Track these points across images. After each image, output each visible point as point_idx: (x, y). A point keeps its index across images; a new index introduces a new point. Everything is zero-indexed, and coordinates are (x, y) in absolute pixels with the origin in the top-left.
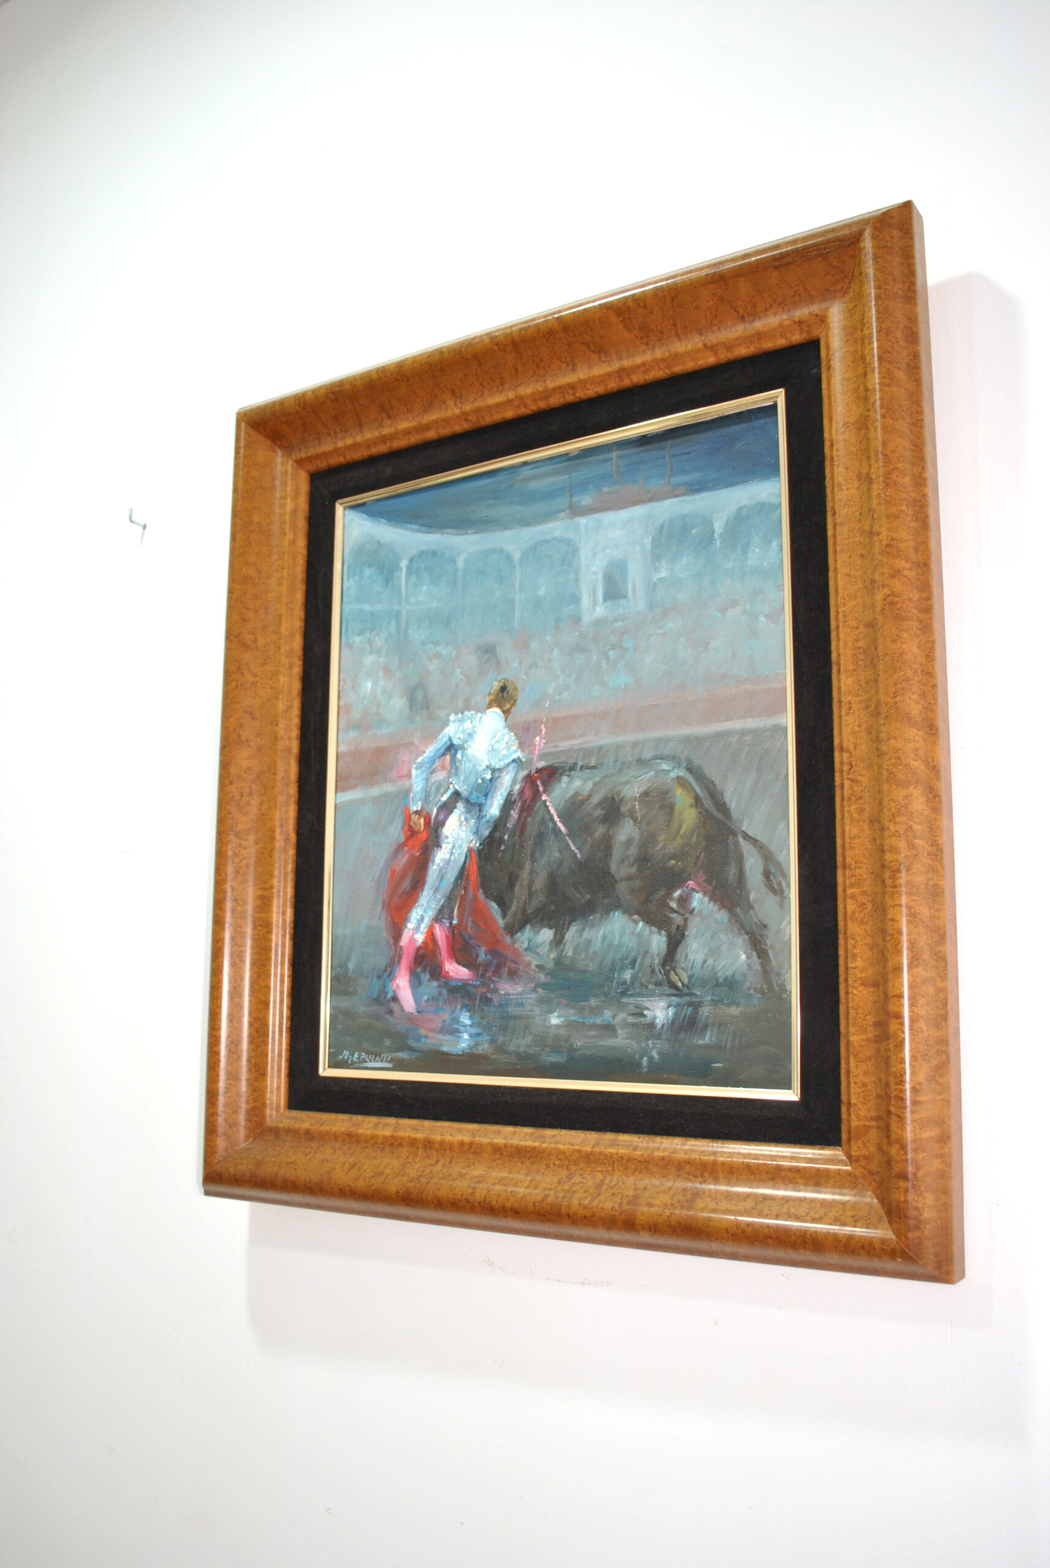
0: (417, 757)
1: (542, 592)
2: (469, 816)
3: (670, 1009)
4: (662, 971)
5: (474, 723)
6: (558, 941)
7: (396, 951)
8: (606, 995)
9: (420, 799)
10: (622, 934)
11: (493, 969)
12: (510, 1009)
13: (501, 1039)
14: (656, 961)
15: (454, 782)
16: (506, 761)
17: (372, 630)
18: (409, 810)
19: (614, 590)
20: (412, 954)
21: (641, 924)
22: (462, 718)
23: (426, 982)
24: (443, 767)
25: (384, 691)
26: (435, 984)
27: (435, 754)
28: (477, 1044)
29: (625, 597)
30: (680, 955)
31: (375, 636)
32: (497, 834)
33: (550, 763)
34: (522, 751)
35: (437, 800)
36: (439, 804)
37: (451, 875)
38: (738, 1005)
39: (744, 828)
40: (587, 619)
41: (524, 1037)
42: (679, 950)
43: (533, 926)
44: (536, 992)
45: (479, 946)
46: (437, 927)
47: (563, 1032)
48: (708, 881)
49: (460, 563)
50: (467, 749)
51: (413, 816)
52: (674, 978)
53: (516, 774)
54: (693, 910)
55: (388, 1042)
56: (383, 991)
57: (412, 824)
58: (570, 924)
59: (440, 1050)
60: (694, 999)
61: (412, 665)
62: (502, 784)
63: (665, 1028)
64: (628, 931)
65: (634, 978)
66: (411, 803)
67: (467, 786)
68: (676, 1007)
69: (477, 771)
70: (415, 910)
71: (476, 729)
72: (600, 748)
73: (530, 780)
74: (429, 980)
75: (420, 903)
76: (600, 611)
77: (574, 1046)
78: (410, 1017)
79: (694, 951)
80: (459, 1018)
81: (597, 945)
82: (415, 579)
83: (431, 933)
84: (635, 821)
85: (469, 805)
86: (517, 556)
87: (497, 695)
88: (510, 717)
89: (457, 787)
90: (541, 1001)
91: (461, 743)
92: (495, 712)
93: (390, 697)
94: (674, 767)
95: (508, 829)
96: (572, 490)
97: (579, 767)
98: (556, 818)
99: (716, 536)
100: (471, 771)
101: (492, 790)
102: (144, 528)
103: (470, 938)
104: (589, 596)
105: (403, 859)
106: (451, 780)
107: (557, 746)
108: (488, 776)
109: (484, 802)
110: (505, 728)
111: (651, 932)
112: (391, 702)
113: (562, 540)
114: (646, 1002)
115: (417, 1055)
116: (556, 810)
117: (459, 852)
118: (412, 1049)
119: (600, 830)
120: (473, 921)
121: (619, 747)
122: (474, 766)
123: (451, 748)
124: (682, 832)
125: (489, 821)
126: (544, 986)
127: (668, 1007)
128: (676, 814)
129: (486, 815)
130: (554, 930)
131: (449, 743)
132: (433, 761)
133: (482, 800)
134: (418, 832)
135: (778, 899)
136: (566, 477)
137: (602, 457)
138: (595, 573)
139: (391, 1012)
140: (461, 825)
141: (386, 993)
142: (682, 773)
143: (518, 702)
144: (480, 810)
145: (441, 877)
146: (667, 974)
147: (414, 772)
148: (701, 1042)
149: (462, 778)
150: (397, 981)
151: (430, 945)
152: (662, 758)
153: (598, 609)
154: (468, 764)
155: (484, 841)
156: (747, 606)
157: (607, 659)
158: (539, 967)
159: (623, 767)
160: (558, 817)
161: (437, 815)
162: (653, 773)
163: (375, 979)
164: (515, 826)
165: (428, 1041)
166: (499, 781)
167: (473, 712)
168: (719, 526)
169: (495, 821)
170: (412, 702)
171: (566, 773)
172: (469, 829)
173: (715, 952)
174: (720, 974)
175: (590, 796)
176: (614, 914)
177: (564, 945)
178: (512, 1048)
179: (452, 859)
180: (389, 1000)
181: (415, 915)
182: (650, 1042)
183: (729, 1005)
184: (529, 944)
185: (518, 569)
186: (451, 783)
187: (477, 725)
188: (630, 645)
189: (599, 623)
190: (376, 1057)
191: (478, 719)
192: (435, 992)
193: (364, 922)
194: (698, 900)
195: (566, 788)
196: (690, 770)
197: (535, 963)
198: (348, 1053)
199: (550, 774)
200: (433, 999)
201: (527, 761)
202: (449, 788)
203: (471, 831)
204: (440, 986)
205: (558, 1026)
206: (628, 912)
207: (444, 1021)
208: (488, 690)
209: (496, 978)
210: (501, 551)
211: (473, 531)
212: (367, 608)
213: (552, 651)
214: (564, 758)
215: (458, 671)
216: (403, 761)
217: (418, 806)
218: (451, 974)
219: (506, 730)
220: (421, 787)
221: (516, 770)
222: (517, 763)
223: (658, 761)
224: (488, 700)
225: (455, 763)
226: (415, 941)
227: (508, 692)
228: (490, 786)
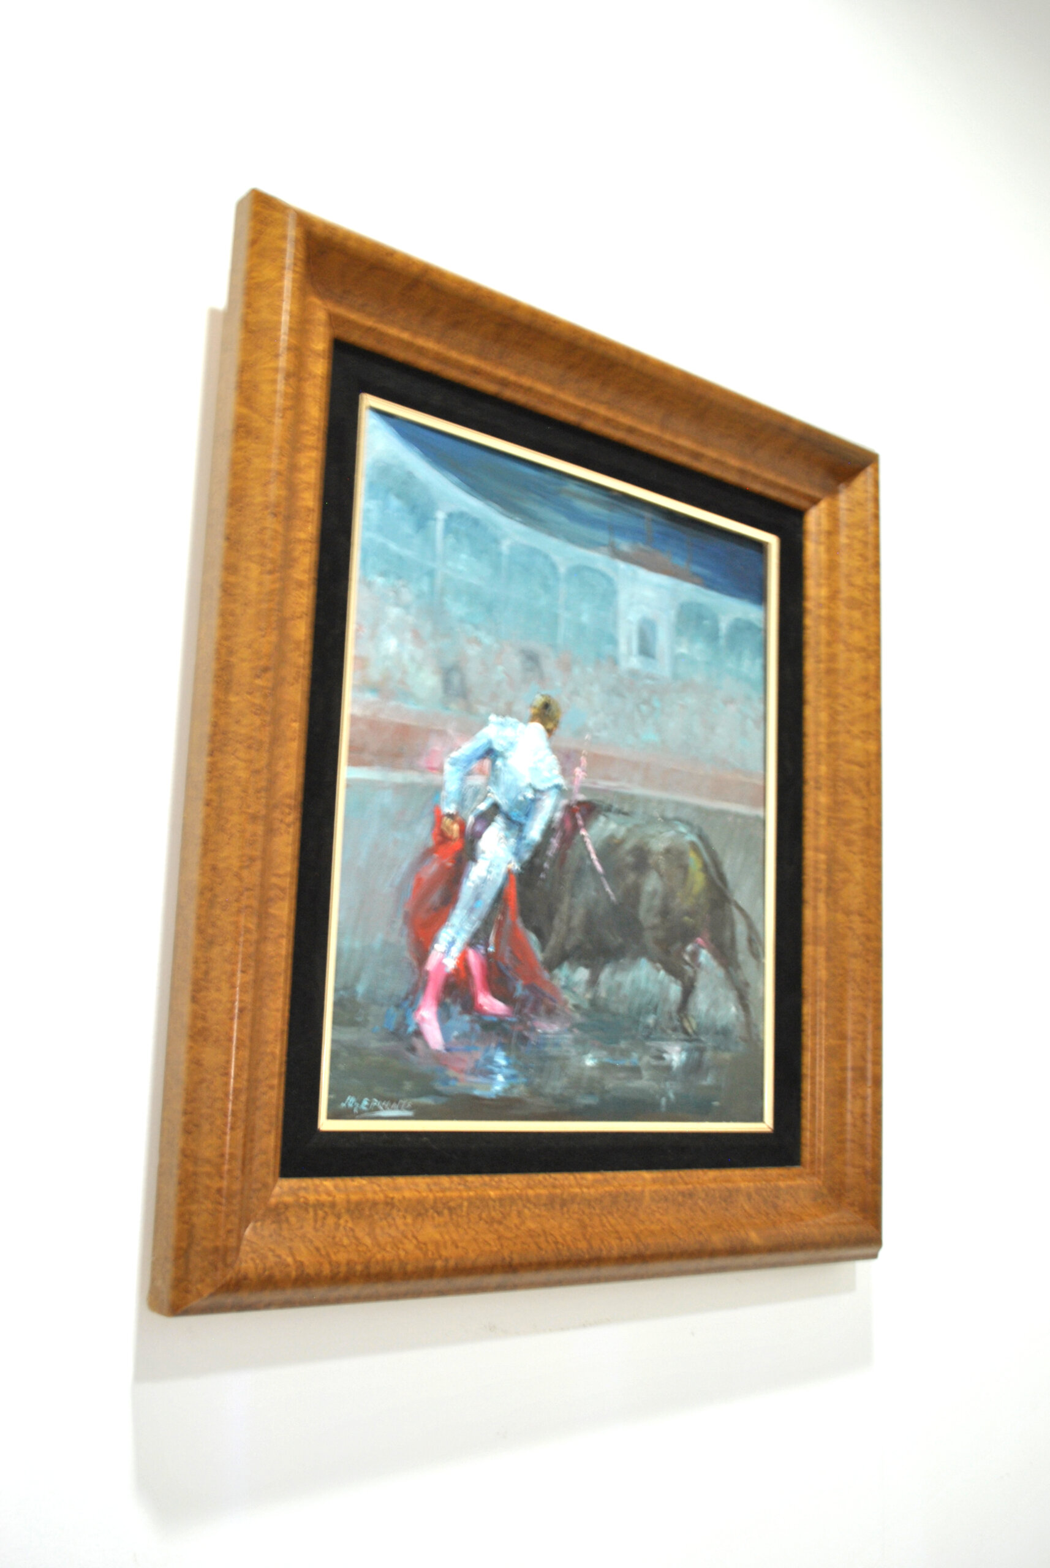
0: (451, 750)
1: (585, 618)
2: (508, 833)
4: (678, 1017)
5: (516, 731)
6: (593, 982)
7: (421, 976)
8: (633, 1037)
9: (453, 801)
10: (648, 979)
11: (531, 1006)
13: (537, 1080)
15: (493, 792)
16: (549, 785)
17: (399, 578)
18: (441, 812)
19: (646, 646)
20: (440, 980)
22: (503, 722)
24: (481, 772)
25: (412, 659)
26: (467, 1018)
27: (473, 754)
28: (512, 1087)
29: (655, 657)
30: (691, 1006)
31: (402, 587)
32: (537, 861)
34: (564, 778)
35: (474, 806)
36: (476, 812)
37: (488, 896)
40: (623, 665)
42: (691, 998)
43: (571, 964)
45: (517, 980)
46: (471, 953)
48: (712, 940)
49: (505, 547)
50: (508, 759)
51: (446, 819)
52: (686, 1025)
53: (557, 801)
54: (701, 964)
55: (408, 1086)
56: (403, 1023)
57: (443, 827)
58: (604, 965)
61: (447, 640)
62: (543, 808)
65: (657, 1023)
66: (443, 803)
67: (508, 799)
69: (518, 787)
70: (445, 930)
71: (518, 740)
72: (632, 797)
73: (570, 811)
74: (461, 1013)
76: (635, 661)
78: (436, 1056)
79: (701, 1002)
81: (627, 990)
82: (453, 540)
83: (463, 959)
84: (660, 875)
85: (509, 821)
86: (562, 570)
87: (541, 710)
89: (497, 798)
90: (577, 1042)
91: (501, 750)
92: (538, 728)
93: (419, 668)
94: (689, 832)
95: (548, 857)
96: (612, 528)
97: (614, 810)
98: (593, 856)
99: (721, 634)
100: (512, 785)
101: (534, 811)
103: (507, 968)
104: (626, 643)
105: (432, 868)
106: (490, 788)
107: (595, 783)
108: (530, 795)
109: (524, 821)
112: (422, 675)
113: (603, 574)
114: (665, 1046)
115: (443, 1100)
116: (594, 847)
117: (497, 871)
118: (438, 1094)
119: (631, 877)
120: (511, 952)
121: (647, 800)
122: (515, 779)
123: (490, 753)
124: (694, 892)
125: (530, 845)
126: (580, 1026)
128: (689, 875)
129: (526, 837)
130: (590, 969)
131: (488, 746)
132: (469, 761)
133: (522, 820)
134: (451, 839)
136: (608, 513)
137: (637, 511)
138: (630, 622)
139: (413, 1049)
140: (499, 841)
141: (407, 1026)
142: (695, 839)
143: (561, 724)
144: (521, 830)
145: (477, 897)
146: (681, 1021)
147: (447, 767)
149: (502, 789)
150: (421, 1012)
151: (463, 974)
153: (633, 659)
154: (508, 776)
155: (524, 865)
156: (741, 707)
157: (640, 711)
158: (576, 1007)
159: (651, 821)
160: (597, 855)
161: (473, 824)
162: (673, 833)
164: (556, 855)
165: (458, 1084)
166: (540, 803)
167: (515, 720)
168: (724, 626)
169: (534, 846)
170: (447, 683)
172: (508, 848)
173: (715, 1004)
175: (623, 841)
178: (548, 1090)
179: (490, 878)
181: (445, 935)
185: (563, 586)
186: (490, 792)
187: (519, 735)
188: (658, 705)
189: (634, 673)
191: (520, 729)
192: (467, 1027)
193: (380, 937)
194: (704, 956)
195: (604, 827)
196: (701, 837)
197: (572, 1001)
199: (590, 810)
202: (487, 797)
203: (511, 851)
204: (472, 1021)
205: (592, 1068)
206: (652, 960)
207: (477, 1061)
208: (531, 702)
209: (532, 1016)
210: (546, 557)
211: (520, 520)
212: (393, 547)
213: (593, 684)
214: (601, 797)
215: (500, 668)
216: (433, 751)
217: (450, 809)
218: (486, 1008)
219: (548, 752)
220: (455, 786)
221: (557, 796)
222: (558, 789)
223: (678, 823)
224: (530, 712)
225: (495, 770)
226: (444, 966)
227: (551, 711)
228: (531, 806)
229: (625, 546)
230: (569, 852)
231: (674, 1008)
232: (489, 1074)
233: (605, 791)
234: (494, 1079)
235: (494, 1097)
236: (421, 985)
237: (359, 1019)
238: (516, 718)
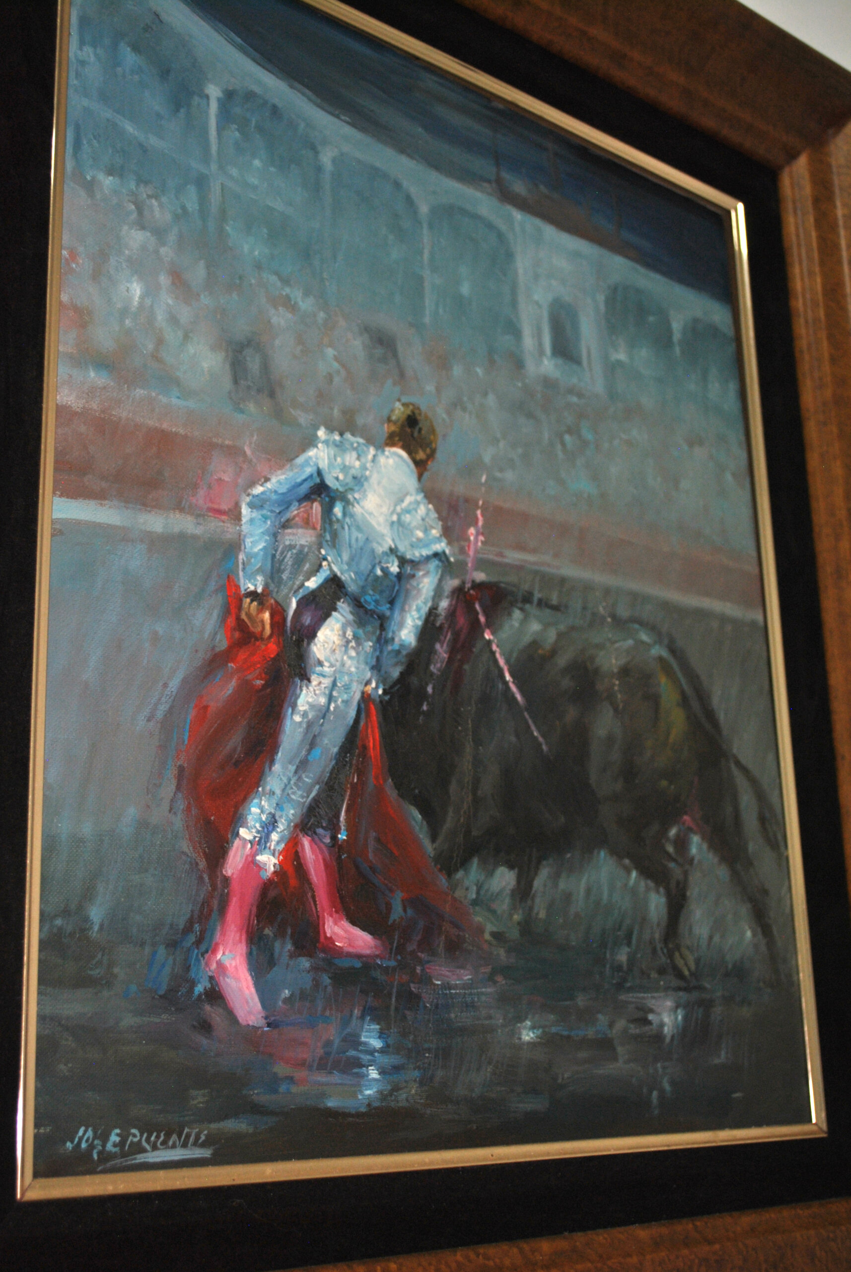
0: (252, 484)
1: (465, 289)
2: (360, 632)
3: (679, 1011)
4: (665, 950)
5: (363, 460)
6: (523, 892)
9: (260, 570)
10: (612, 886)
11: (419, 938)
14: (657, 936)
15: (329, 558)
16: (425, 552)
17: (140, 181)
18: (238, 587)
19: (563, 343)
20: (252, 894)
21: (634, 874)
22: (341, 443)
23: (285, 958)
24: (307, 523)
25: (173, 320)
26: (305, 963)
27: (290, 490)
28: (396, 1088)
29: (579, 362)
31: (149, 197)
32: (414, 681)
33: (494, 579)
34: (449, 543)
36: (301, 593)
37: (331, 741)
40: (531, 368)
41: (478, 1069)
43: (483, 862)
44: (495, 982)
45: (391, 891)
46: (306, 842)
48: (706, 820)
49: (326, 158)
50: (352, 505)
51: (247, 602)
52: (680, 963)
53: (440, 580)
54: (693, 858)
55: (199, 1098)
57: (243, 616)
58: (539, 863)
59: (321, 1106)
61: (235, 296)
62: (418, 590)
63: (675, 1042)
64: (619, 884)
65: (632, 960)
66: (241, 573)
67: (356, 573)
68: (685, 1007)
69: (372, 553)
70: (256, 801)
71: (368, 473)
72: (562, 581)
73: (463, 599)
74: (292, 956)
76: (549, 365)
77: (560, 1081)
78: (250, 1036)
79: (700, 924)
80: (359, 1036)
81: (579, 904)
82: (237, 134)
83: (292, 853)
84: (616, 710)
85: (361, 611)
86: (424, 209)
87: (403, 427)
88: (426, 475)
90: (504, 999)
91: (341, 489)
92: (400, 456)
93: (186, 337)
94: (655, 642)
95: (432, 674)
96: (497, 157)
97: (535, 600)
98: (508, 677)
99: (675, 338)
100: (362, 549)
101: (402, 595)
103: (373, 869)
104: (533, 336)
105: (225, 688)
106: (323, 552)
107: (501, 555)
108: (394, 569)
109: (388, 613)
110: (417, 491)
111: (648, 889)
112: (191, 349)
113: (488, 225)
116: (507, 662)
117: (345, 697)
118: (257, 1109)
119: (571, 713)
120: (378, 840)
121: (588, 587)
122: (367, 540)
123: (320, 491)
124: (671, 740)
125: (398, 652)
126: (505, 971)
127: (677, 1007)
128: (661, 712)
129: (393, 639)
130: (516, 870)
131: (318, 480)
132: (285, 503)
133: (384, 608)
134: (259, 637)
136: (488, 132)
137: (534, 138)
138: (537, 303)
139: (206, 1027)
140: (346, 644)
141: (193, 984)
142: (665, 653)
143: (438, 455)
144: (382, 628)
145: (312, 741)
146: (671, 956)
147: (245, 510)
149: (346, 557)
150: (219, 956)
151: (293, 882)
152: (641, 623)
153: (545, 361)
154: (355, 534)
155: (391, 687)
157: (563, 444)
158: (496, 936)
159: (596, 621)
160: (512, 675)
161: (297, 612)
162: (630, 642)
163: (162, 951)
164: (444, 672)
165: (294, 1089)
166: (414, 582)
167: (361, 441)
168: (676, 327)
169: (408, 655)
170: (237, 367)
171: (518, 604)
172: (362, 658)
173: (719, 925)
174: (728, 958)
175: (553, 652)
176: (599, 853)
177: (533, 900)
178: (460, 1091)
179: (332, 708)
181: (255, 812)
182: (659, 1065)
184: (478, 893)
185: (425, 232)
186: (325, 559)
187: (368, 465)
188: (589, 437)
189: (548, 383)
190: (168, 1136)
191: (370, 457)
192: (307, 981)
193: (132, 812)
194: (696, 845)
195: (521, 628)
196: (672, 650)
197: (489, 928)
198: (90, 1133)
199: (495, 598)
200: (303, 995)
201: (457, 561)
202: (320, 566)
203: (366, 663)
204: (315, 969)
205: (532, 1045)
206: (617, 853)
207: (328, 1043)
208: (385, 413)
209: (422, 956)
210: (397, 185)
212: (129, 128)
213: (486, 394)
214: (512, 578)
215: (330, 352)
216: (220, 480)
217: (256, 584)
218: (338, 944)
219: (420, 497)
220: (261, 546)
221: (440, 572)
222: (440, 560)
223: (636, 626)
224: (386, 429)
225: (331, 523)
226: (259, 867)
227: (420, 430)
228: (397, 588)
229: (519, 187)
230: (466, 667)
233: (519, 568)
236: (215, 903)
237: (95, 973)
238: (362, 437)
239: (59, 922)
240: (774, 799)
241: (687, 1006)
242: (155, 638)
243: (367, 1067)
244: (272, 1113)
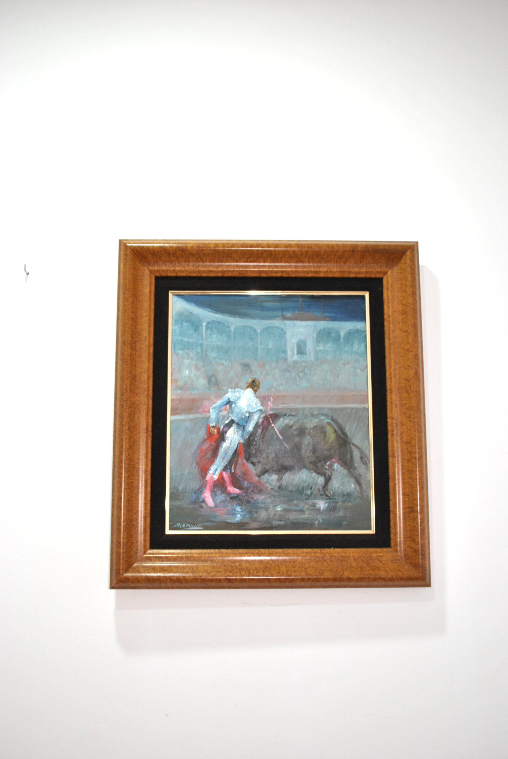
0: (213, 404)
1: (270, 346)
2: (238, 430)
4: (323, 491)
5: (240, 393)
6: (280, 479)
7: (204, 482)
9: (214, 421)
11: (251, 490)
12: (259, 505)
15: (231, 416)
16: (256, 410)
17: (188, 349)
18: (209, 426)
19: (301, 351)
20: (212, 484)
21: (314, 474)
22: (234, 391)
24: (226, 410)
25: (195, 375)
26: (224, 495)
27: (222, 404)
29: (306, 354)
30: (329, 485)
31: (190, 352)
32: (252, 438)
33: (275, 412)
34: (263, 407)
35: (223, 422)
36: (224, 424)
37: (231, 453)
38: (351, 502)
39: (353, 442)
40: (290, 360)
42: (329, 483)
45: (244, 481)
46: (224, 473)
47: (283, 513)
48: (340, 459)
49: (232, 329)
50: (237, 404)
51: (211, 428)
52: (327, 493)
53: (260, 415)
54: (334, 469)
56: (198, 498)
57: (211, 431)
58: (285, 473)
60: (335, 500)
61: (209, 367)
62: (254, 419)
66: (210, 423)
67: (237, 418)
69: (242, 413)
70: (213, 466)
71: (241, 396)
72: (296, 409)
73: (266, 418)
75: (216, 463)
76: (296, 357)
79: (335, 484)
80: (236, 509)
82: (210, 331)
83: (221, 475)
84: (311, 437)
85: (238, 426)
86: (259, 331)
87: (251, 384)
88: (257, 393)
89: (232, 418)
91: (234, 401)
92: (250, 390)
93: (198, 378)
94: (326, 419)
95: (257, 436)
96: (282, 309)
97: (287, 415)
98: (278, 433)
99: (341, 338)
100: (239, 412)
101: (249, 421)
102: (28, 274)
103: (240, 477)
104: (291, 351)
105: (207, 445)
106: (229, 415)
107: (278, 406)
108: (247, 415)
109: (245, 425)
110: (254, 397)
111: (318, 477)
112: (199, 381)
113: (279, 328)
114: (316, 501)
115: (216, 524)
116: (278, 430)
117: (234, 444)
118: (213, 522)
120: (242, 471)
121: (304, 409)
122: (241, 410)
123: (229, 402)
124: (330, 442)
125: (248, 433)
128: (327, 435)
129: (246, 430)
130: (278, 475)
131: (228, 400)
132: (220, 407)
133: (244, 424)
134: (214, 435)
135: (365, 466)
136: (280, 304)
137: (296, 299)
138: (293, 343)
139: (202, 507)
140: (235, 433)
141: (199, 499)
142: (329, 421)
143: (261, 388)
144: (244, 428)
145: (226, 453)
146: (325, 491)
147: (211, 410)
148: (338, 515)
149: (235, 415)
150: (205, 494)
152: (322, 415)
153: (295, 357)
154: (237, 409)
155: (246, 440)
156: (353, 365)
157: (299, 376)
159: (306, 417)
160: (279, 433)
161: (223, 428)
162: (318, 420)
163: (193, 494)
164: (260, 435)
166: (253, 417)
167: (240, 389)
168: (342, 334)
169: (250, 433)
170: (209, 382)
171: (282, 417)
172: (238, 435)
173: (343, 484)
175: (292, 426)
179: (231, 446)
180: (201, 502)
181: (213, 468)
183: (349, 502)
184: (267, 480)
185: (259, 336)
187: (242, 394)
188: (308, 372)
189: (295, 362)
190: (194, 525)
191: (242, 392)
192: (224, 499)
194: (336, 466)
195: (282, 422)
196: (332, 419)
198: (179, 524)
199: (275, 417)
200: (223, 501)
201: (265, 410)
202: (228, 418)
203: (240, 436)
204: (225, 496)
205: (281, 511)
207: (228, 510)
208: (246, 382)
209: (252, 493)
210: (251, 327)
211: (238, 317)
212: (185, 339)
213: (275, 370)
214: (281, 411)
215: (232, 372)
216: (205, 405)
217: (213, 424)
218: (231, 492)
219: (255, 398)
220: (215, 416)
221: (260, 414)
222: (260, 411)
223: (320, 416)
224: (246, 385)
225: (231, 408)
226: (213, 478)
227: (256, 383)
228: (248, 419)
229: (289, 314)
230: (266, 433)
231: (321, 488)
232: (234, 514)
233: (282, 409)
234: (236, 516)
235: (236, 522)
236: (204, 485)
238: (240, 388)
239: (173, 490)
240: (367, 452)
241: (329, 503)
242: (192, 438)
243: (237, 514)
244: (215, 522)
